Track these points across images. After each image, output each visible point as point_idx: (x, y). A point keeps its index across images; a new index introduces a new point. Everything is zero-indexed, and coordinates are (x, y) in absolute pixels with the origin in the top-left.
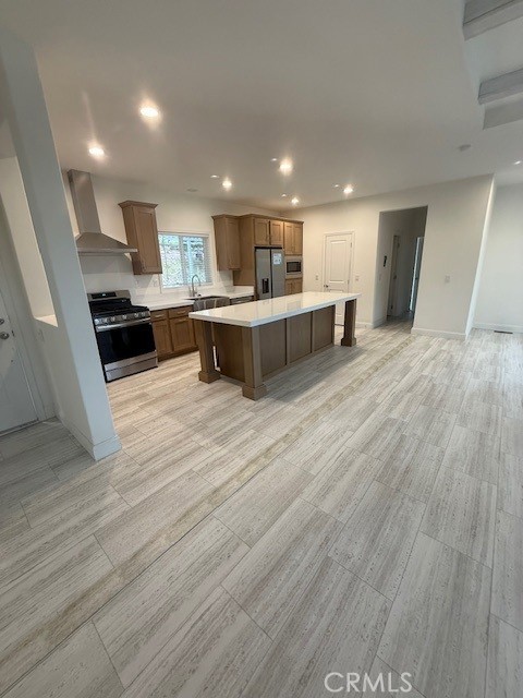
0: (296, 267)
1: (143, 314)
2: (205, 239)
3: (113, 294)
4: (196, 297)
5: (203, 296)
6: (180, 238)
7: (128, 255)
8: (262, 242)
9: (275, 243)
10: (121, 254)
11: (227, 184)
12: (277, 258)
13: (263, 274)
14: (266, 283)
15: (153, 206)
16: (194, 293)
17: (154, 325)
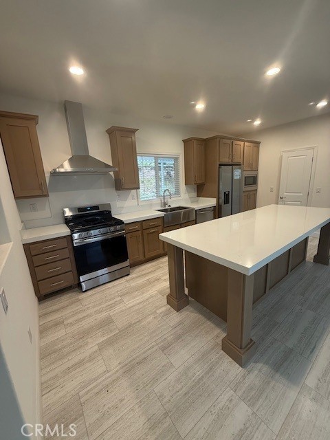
0: (252, 181)
1: (118, 227)
2: (176, 159)
3: (96, 207)
4: (167, 207)
5: (172, 206)
6: (156, 159)
7: (112, 173)
8: (226, 160)
9: (236, 160)
10: (106, 173)
11: (200, 106)
12: (237, 174)
13: (225, 187)
14: (227, 196)
15: (133, 131)
16: (165, 204)
17: (128, 237)
